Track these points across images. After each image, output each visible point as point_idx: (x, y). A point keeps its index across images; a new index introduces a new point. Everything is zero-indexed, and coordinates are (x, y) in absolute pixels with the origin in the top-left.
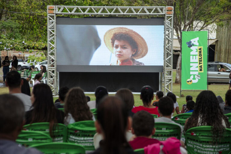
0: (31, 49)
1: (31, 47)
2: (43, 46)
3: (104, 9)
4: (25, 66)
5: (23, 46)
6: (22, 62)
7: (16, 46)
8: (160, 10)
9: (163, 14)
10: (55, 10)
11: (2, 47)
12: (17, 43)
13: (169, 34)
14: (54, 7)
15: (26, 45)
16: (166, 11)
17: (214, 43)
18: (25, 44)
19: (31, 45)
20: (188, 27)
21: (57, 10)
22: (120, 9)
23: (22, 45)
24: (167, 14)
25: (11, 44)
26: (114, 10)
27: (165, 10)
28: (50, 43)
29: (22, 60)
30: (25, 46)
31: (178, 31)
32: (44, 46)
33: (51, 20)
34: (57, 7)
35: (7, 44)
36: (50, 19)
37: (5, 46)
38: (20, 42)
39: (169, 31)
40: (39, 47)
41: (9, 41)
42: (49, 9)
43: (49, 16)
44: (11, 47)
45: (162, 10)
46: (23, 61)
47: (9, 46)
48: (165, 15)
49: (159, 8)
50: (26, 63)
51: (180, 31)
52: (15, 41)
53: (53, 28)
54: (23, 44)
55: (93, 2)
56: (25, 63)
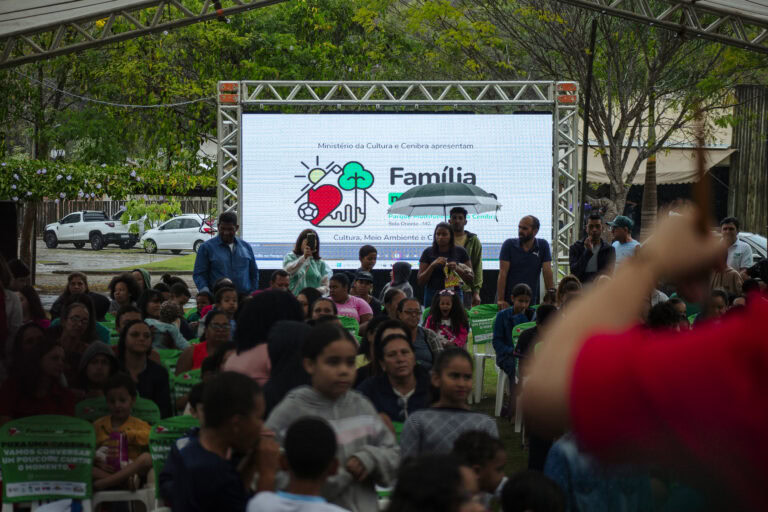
0: (155, 193)
1: (156, 188)
2: (192, 184)
3: (379, 87)
4: (113, 235)
5: (132, 184)
6: (104, 222)
7: (112, 187)
8: (539, 92)
9: (549, 101)
10: (239, 94)
11: (73, 189)
12: (116, 177)
13: (567, 158)
14: (236, 84)
15: (141, 181)
16: (557, 94)
17: (724, 160)
18: (139, 179)
19: (156, 181)
20: (632, 123)
21: (245, 94)
22: (426, 88)
23: (130, 183)
24: (560, 104)
25: (99, 181)
26: (407, 91)
27: (554, 92)
28: (224, 186)
29: (104, 213)
30: (139, 185)
31: (601, 136)
32: (195, 184)
33: (228, 120)
34: (244, 85)
35: (86, 181)
36: (225, 118)
37: (82, 187)
38: (123, 175)
39: (566, 150)
40: (181, 189)
41: (92, 173)
42: (222, 91)
43: (222, 109)
44: (98, 190)
45: (545, 89)
46: (107, 218)
47: (92, 187)
48: (554, 105)
49: (536, 84)
50: (117, 223)
51: (607, 134)
52: (110, 172)
53: (232, 144)
54: (133, 178)
55: (341, 47)
56: (112, 226)
